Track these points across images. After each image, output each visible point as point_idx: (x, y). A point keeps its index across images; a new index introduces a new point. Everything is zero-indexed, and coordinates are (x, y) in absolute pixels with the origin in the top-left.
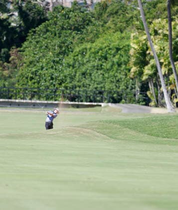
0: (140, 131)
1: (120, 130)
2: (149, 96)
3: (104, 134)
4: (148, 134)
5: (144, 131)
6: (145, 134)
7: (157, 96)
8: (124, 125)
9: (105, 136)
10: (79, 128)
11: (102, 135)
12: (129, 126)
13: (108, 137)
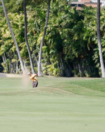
0: (94, 89)
1: (80, 88)
2: (3, 66)
3: (70, 92)
4: (101, 91)
5: (97, 89)
6: (98, 90)
7: (8, 66)
8: (81, 85)
9: (71, 93)
10: (50, 88)
11: (69, 92)
12: (85, 86)
13: (73, 94)
